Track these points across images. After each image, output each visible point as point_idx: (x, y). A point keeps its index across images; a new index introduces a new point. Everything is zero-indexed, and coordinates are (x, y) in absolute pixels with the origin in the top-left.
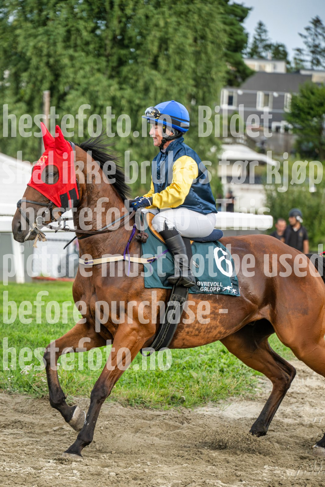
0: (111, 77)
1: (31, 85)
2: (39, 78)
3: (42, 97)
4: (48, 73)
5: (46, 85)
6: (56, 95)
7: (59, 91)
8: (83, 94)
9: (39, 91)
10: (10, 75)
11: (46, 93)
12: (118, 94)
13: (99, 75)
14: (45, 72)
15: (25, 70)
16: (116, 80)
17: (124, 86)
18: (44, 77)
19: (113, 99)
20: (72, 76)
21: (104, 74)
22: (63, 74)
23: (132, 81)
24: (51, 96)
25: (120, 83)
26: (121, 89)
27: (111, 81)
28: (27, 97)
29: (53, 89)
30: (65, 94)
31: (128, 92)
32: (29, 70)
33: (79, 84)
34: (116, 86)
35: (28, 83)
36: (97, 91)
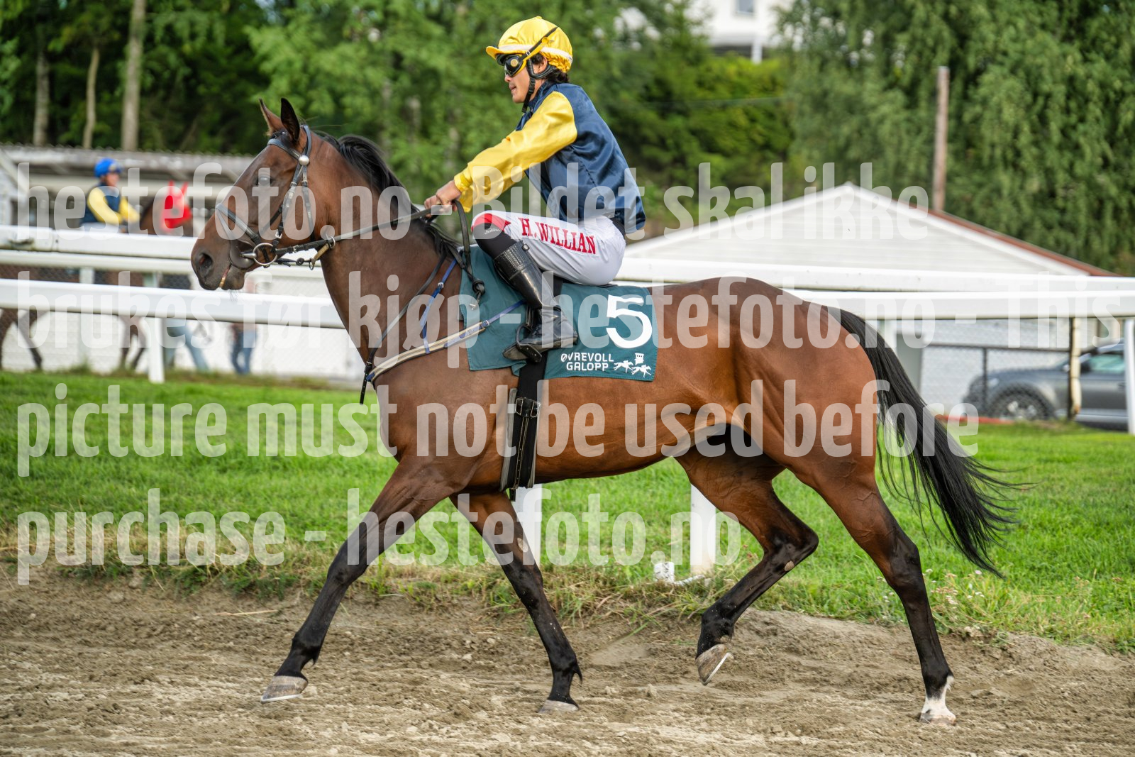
0: (1067, 39)
1: (913, 57)
2: (930, 42)
3: (934, 80)
4: (947, 33)
5: (943, 55)
6: (961, 75)
7: (966, 67)
8: (1013, 71)
9: (928, 67)
10: (875, 39)
11: (943, 72)
12: (1081, 71)
13: (1042, 36)
14: (940, 32)
15: (904, 29)
16: (1077, 43)
17: (1093, 56)
18: (938, 41)
19: (1071, 80)
20: (991, 37)
21: (1054, 33)
22: (974, 35)
23: (1107, 47)
24: (952, 77)
25: (1084, 51)
26: (1086, 60)
27: (1067, 47)
28: (906, 81)
29: (954, 65)
30: (979, 72)
31: (1100, 66)
32: (911, 29)
33: (1005, 54)
34: (1078, 56)
35: (907, 53)
36: (1040, 67)
